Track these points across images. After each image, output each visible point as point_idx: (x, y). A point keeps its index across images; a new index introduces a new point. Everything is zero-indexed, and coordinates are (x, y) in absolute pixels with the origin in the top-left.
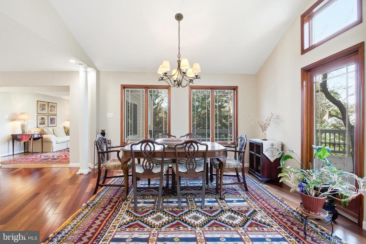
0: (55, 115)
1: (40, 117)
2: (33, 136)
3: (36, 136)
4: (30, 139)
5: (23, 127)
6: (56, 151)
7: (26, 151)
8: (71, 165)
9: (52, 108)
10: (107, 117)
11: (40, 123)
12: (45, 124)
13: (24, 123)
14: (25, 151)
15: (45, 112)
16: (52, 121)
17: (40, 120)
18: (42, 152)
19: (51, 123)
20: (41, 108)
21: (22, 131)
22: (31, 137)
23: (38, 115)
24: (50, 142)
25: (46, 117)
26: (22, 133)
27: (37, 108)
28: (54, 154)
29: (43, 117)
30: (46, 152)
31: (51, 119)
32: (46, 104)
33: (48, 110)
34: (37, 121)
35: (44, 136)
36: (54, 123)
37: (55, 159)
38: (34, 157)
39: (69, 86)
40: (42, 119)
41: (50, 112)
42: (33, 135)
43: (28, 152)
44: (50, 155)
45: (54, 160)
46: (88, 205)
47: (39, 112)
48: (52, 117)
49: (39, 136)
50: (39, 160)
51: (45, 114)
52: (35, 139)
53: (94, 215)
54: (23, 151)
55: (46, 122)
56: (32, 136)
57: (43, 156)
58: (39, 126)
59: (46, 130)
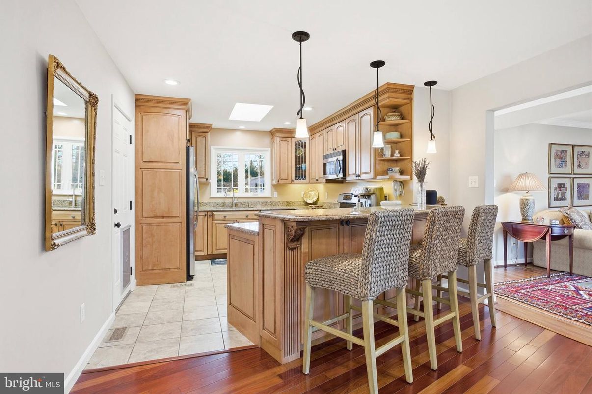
1: (555, 183)
2: (550, 230)
4: (545, 237)
5: (524, 206)
7: (529, 260)
9: (582, 160)
11: (555, 196)
12: (565, 199)
13: (526, 198)
14: (526, 260)
15: (567, 169)
16: (582, 191)
17: (556, 189)
18: (571, 273)
19: (579, 198)
20: (558, 161)
21: (523, 215)
22: (546, 234)
23: (552, 178)
26: (523, 219)
27: (550, 160)
31: (579, 186)
32: (570, 149)
33: (573, 163)
34: (549, 193)
36: (587, 198)
40: (561, 186)
41: (577, 170)
42: (551, 228)
43: (531, 264)
47: (554, 170)
48: (582, 182)
49: (566, 232)
51: (566, 175)
52: (554, 238)
54: (522, 261)
55: (568, 195)
56: (548, 231)
58: (553, 203)
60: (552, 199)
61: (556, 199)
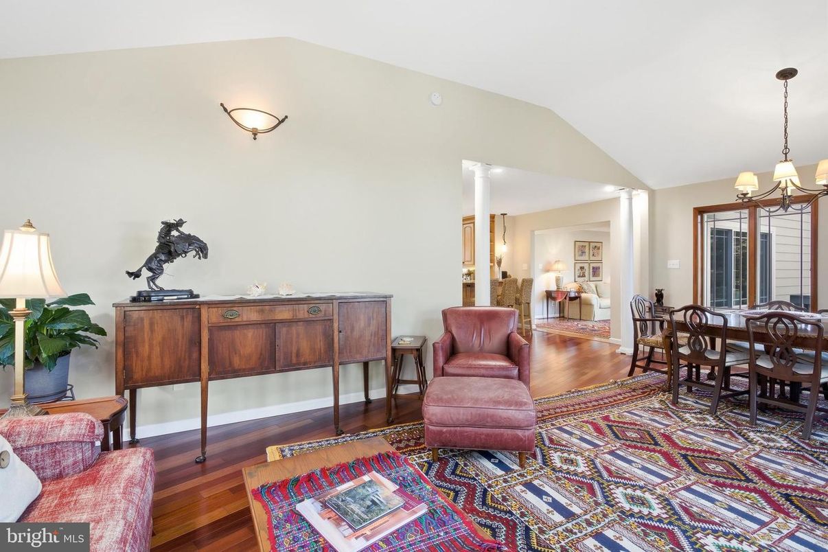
0: (600, 261)
3: (572, 295)
4: (565, 298)
5: (558, 280)
6: (600, 321)
7: (561, 315)
8: (612, 340)
9: (596, 251)
10: (669, 267)
11: (579, 275)
12: (585, 276)
13: (559, 276)
15: (586, 257)
16: (596, 271)
17: (579, 270)
18: (581, 319)
19: (594, 275)
20: (580, 253)
21: (557, 286)
22: (567, 296)
24: (590, 305)
25: (586, 266)
26: (557, 288)
27: (575, 252)
28: (595, 323)
29: (582, 265)
30: (585, 320)
31: (593, 268)
32: (587, 244)
33: (589, 253)
35: (583, 295)
36: (598, 275)
37: (595, 331)
38: (569, 324)
39: (609, 221)
40: (582, 268)
41: (592, 258)
42: (569, 292)
43: (563, 317)
44: (590, 324)
45: (593, 332)
46: (616, 382)
47: (577, 258)
48: (595, 265)
49: (577, 294)
50: (575, 328)
51: (584, 261)
52: (572, 299)
53: (618, 391)
54: (558, 315)
55: (587, 274)
56: (568, 294)
57: (581, 324)
58: (577, 279)
59: (585, 287)
60: (577, 277)
61: (579, 277)
